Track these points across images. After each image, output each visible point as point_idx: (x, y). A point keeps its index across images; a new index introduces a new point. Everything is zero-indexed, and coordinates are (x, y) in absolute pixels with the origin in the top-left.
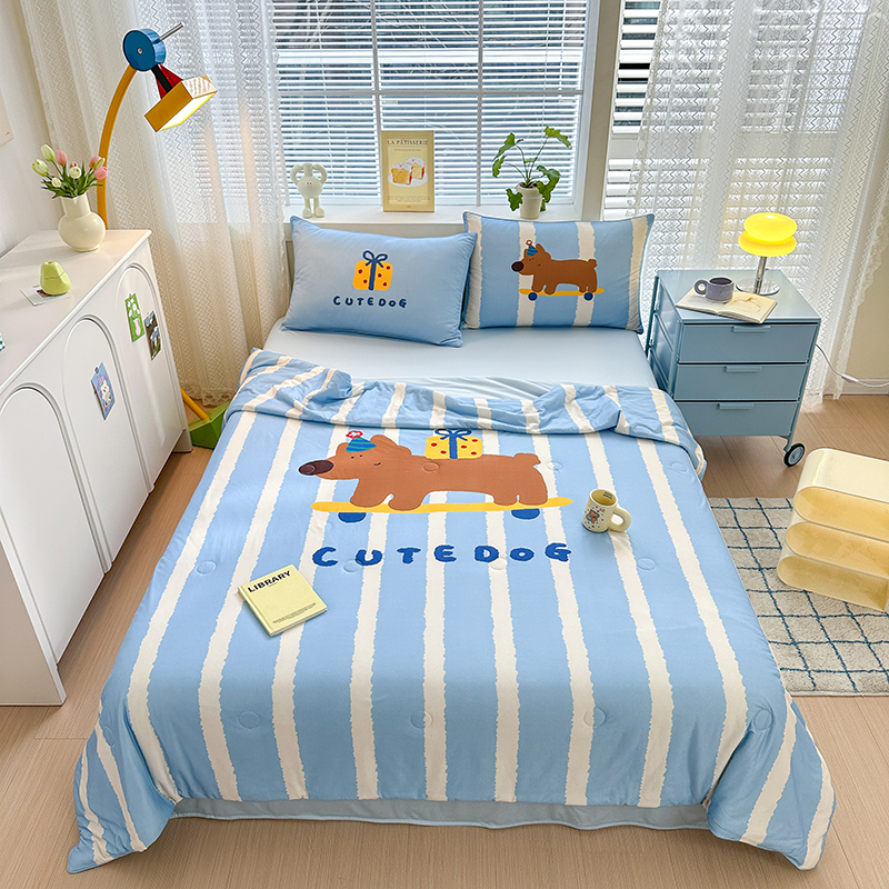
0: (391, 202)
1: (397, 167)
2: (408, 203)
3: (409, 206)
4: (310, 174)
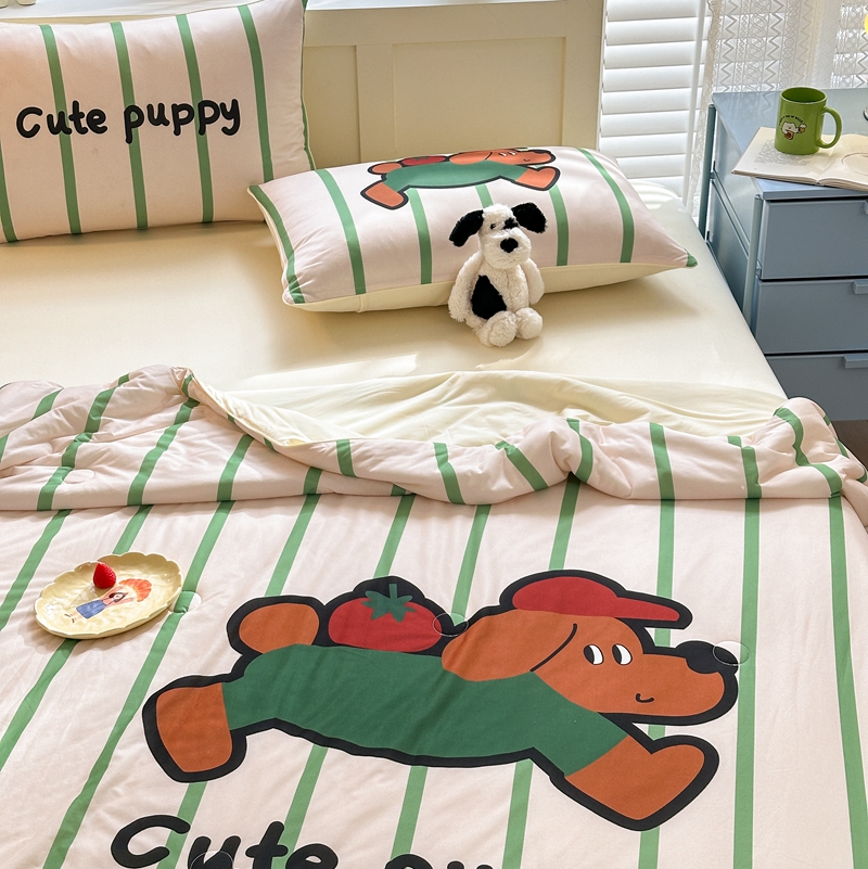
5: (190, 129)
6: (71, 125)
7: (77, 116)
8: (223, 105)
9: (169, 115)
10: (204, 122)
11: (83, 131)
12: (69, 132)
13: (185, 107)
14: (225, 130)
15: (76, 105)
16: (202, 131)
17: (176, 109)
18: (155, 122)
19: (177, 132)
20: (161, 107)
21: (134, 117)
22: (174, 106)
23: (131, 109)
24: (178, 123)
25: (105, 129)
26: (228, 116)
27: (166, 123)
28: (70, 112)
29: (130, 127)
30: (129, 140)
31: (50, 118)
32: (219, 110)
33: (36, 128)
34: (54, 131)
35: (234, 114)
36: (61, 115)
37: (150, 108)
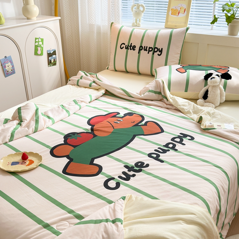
0: (169, 23)
1: (174, 8)
2: (176, 24)
3: (176, 26)
4: (138, 8)
5: (151, 53)
6: (129, 48)
7: (131, 46)
8: (159, 49)
9: (148, 49)
10: (154, 52)
11: (131, 49)
12: (128, 49)
13: (151, 48)
14: (158, 55)
15: (131, 44)
16: (153, 54)
17: (150, 48)
18: (145, 50)
19: (148, 53)
20: (147, 47)
21: (141, 48)
22: (149, 47)
23: (141, 46)
24: (149, 51)
25: (135, 50)
26: (160, 51)
27: (147, 51)
28: (130, 45)
29: (140, 50)
30: (139, 53)
31: (126, 45)
32: (158, 50)
33: (123, 47)
34: (126, 48)
35: (161, 51)
36: (128, 45)
37: (145, 47)
